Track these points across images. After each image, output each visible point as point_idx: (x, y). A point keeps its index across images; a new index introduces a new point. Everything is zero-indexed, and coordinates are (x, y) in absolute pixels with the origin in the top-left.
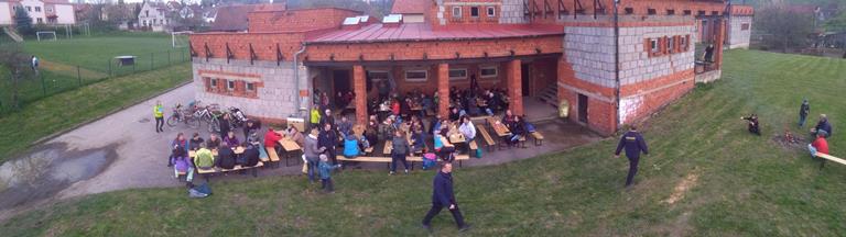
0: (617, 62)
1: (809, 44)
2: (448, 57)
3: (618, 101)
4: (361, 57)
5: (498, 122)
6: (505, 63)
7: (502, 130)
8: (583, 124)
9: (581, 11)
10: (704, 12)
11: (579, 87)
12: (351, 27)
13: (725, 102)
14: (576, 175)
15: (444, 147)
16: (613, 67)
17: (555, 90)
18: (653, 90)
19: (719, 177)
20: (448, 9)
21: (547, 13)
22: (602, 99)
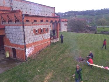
0: (24, 37)
1: (85, 30)
3: (25, 49)
8: (15, 59)
9: (10, 21)
11: (12, 46)
13: (60, 48)
14: (13, 78)
18: (37, 45)
22: (20, 49)
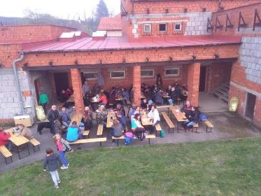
2: (140, 61)
4: (76, 62)
5: (178, 111)
6: (186, 66)
7: (181, 117)
12: (66, 40)
15: (138, 128)
17: (227, 88)
20: (141, 27)
21: (227, 27)
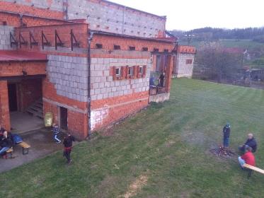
0: (89, 83)
3: (89, 112)
8: (64, 131)
9: (60, 44)
10: (158, 50)
16: (86, 87)
17: (41, 104)
19: (164, 180)
21: (32, 44)
22: (77, 110)
